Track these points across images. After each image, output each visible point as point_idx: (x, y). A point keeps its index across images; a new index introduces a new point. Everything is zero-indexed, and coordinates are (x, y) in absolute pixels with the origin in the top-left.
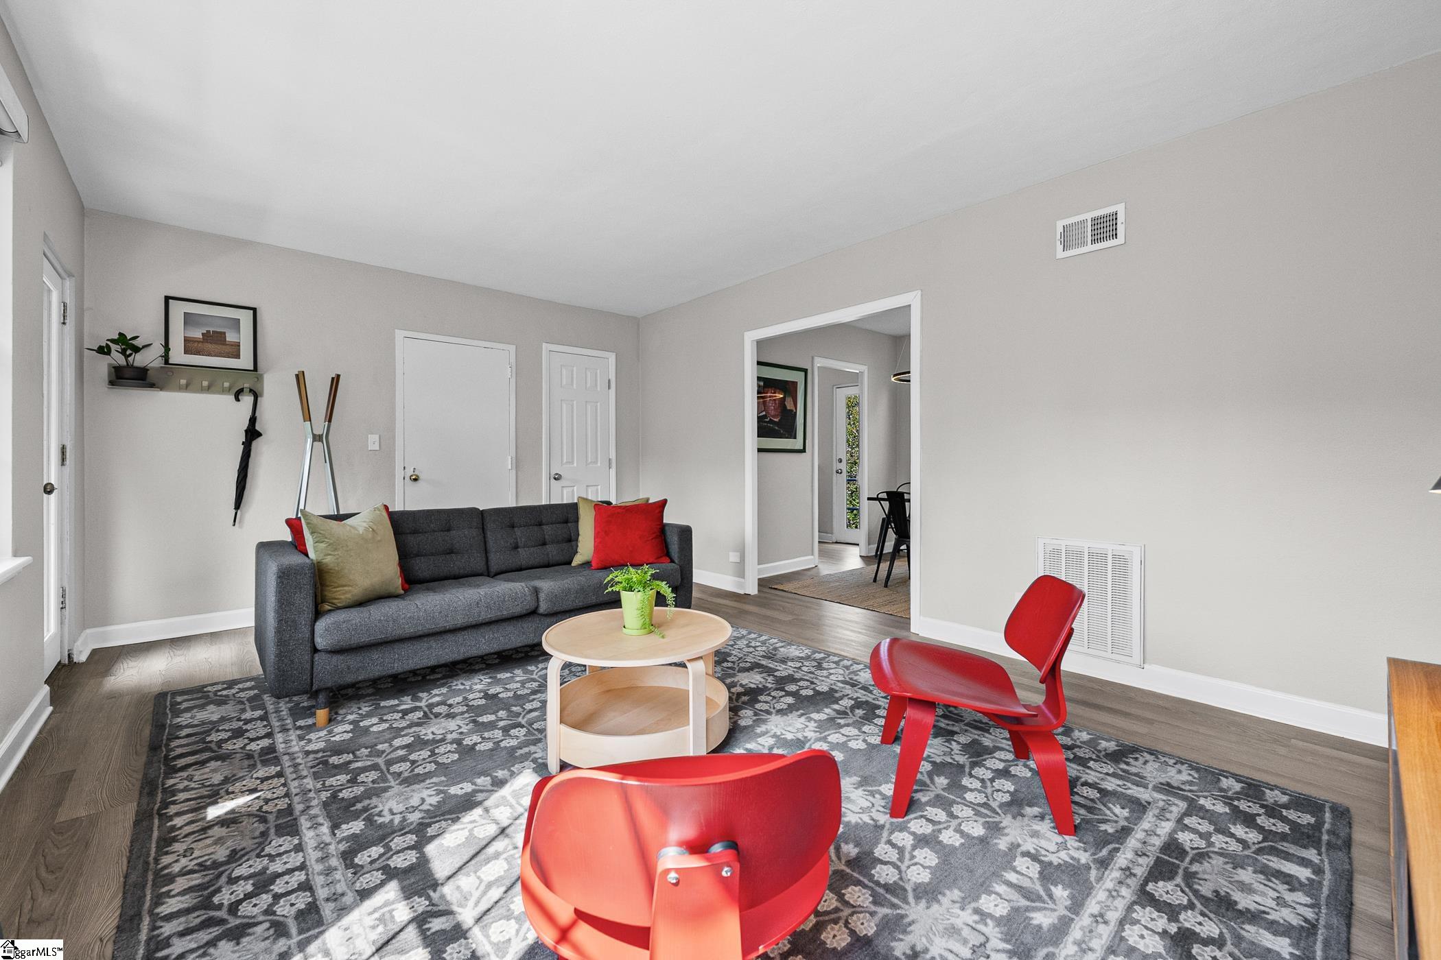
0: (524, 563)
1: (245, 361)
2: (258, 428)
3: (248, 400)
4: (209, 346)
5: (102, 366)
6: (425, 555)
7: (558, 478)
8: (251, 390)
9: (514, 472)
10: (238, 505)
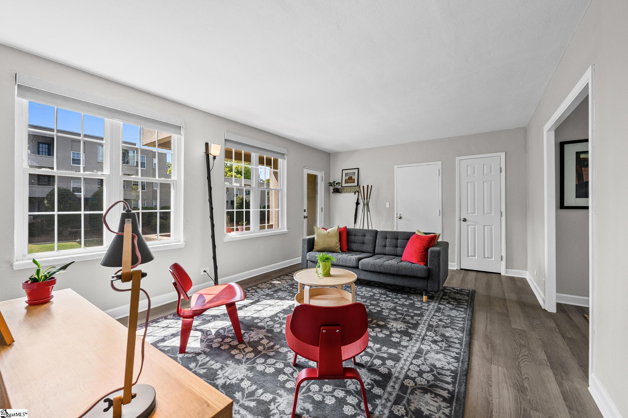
0: (386, 252)
1: (356, 184)
2: (359, 202)
3: (357, 194)
4: (349, 181)
5: (332, 188)
6: (356, 243)
7: (465, 220)
8: (357, 191)
9: (441, 216)
10: (355, 224)
